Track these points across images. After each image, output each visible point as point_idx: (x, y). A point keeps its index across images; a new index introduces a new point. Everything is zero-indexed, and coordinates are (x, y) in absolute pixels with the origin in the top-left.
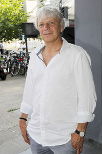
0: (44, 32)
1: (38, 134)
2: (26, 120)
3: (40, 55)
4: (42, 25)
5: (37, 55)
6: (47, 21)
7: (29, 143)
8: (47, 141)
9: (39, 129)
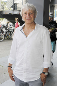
1: (21, 75)
2: (12, 68)
3: (22, 31)
4: (25, 14)
5: (21, 30)
6: (29, 12)
7: (14, 81)
8: (27, 79)
9: (23, 72)
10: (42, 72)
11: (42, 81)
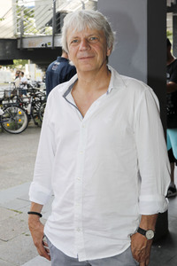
0: (79, 55)
1: (70, 239)
2: (41, 216)
3: (69, 97)
4: (75, 41)
5: (65, 96)
6: (87, 34)
7: (49, 258)
8: (88, 251)
9: (73, 230)
10: (135, 229)
11: (134, 257)
